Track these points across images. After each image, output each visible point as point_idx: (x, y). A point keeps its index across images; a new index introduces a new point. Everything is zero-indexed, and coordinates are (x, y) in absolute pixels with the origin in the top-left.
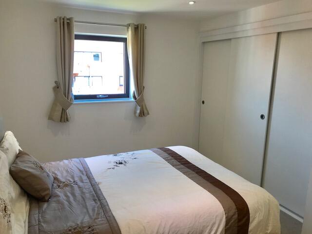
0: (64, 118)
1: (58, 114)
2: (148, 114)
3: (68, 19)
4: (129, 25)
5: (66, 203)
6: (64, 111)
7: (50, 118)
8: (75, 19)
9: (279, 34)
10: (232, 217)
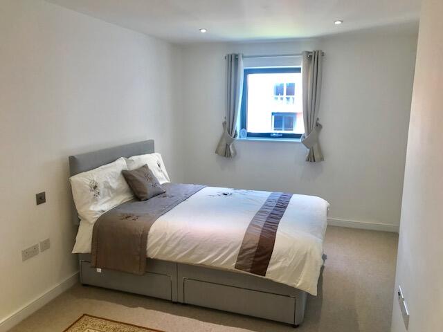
0: (227, 153)
1: (223, 148)
3: (237, 55)
6: (227, 146)
7: (217, 152)
10: (249, 249)
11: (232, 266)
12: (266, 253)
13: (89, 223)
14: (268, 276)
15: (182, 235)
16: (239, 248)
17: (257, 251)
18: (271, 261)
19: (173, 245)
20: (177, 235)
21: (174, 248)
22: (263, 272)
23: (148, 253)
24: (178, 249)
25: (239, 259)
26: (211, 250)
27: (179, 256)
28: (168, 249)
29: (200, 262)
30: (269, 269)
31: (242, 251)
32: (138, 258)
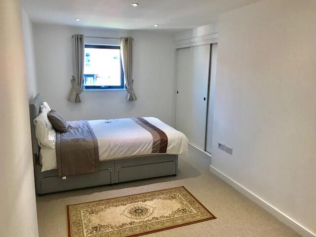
0: (78, 100)
1: (74, 97)
2: (136, 99)
3: (81, 36)
4: (121, 38)
5: (74, 134)
6: (77, 95)
7: (69, 100)
8: (85, 35)
9: (211, 44)
10: (157, 142)
11: (150, 152)
12: (165, 142)
13: (51, 148)
14: (168, 152)
15: (120, 143)
16: (152, 143)
17: (161, 141)
18: (168, 145)
19: (116, 149)
20: (117, 143)
21: (117, 151)
22: (165, 151)
23: (100, 158)
24: (119, 151)
25: (153, 148)
26: (138, 147)
27: (121, 154)
28: (113, 152)
29: (133, 155)
30: (168, 149)
31: (154, 143)
32: (94, 163)
